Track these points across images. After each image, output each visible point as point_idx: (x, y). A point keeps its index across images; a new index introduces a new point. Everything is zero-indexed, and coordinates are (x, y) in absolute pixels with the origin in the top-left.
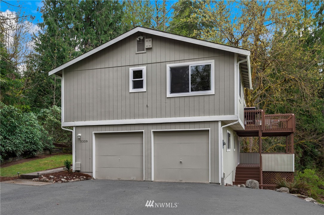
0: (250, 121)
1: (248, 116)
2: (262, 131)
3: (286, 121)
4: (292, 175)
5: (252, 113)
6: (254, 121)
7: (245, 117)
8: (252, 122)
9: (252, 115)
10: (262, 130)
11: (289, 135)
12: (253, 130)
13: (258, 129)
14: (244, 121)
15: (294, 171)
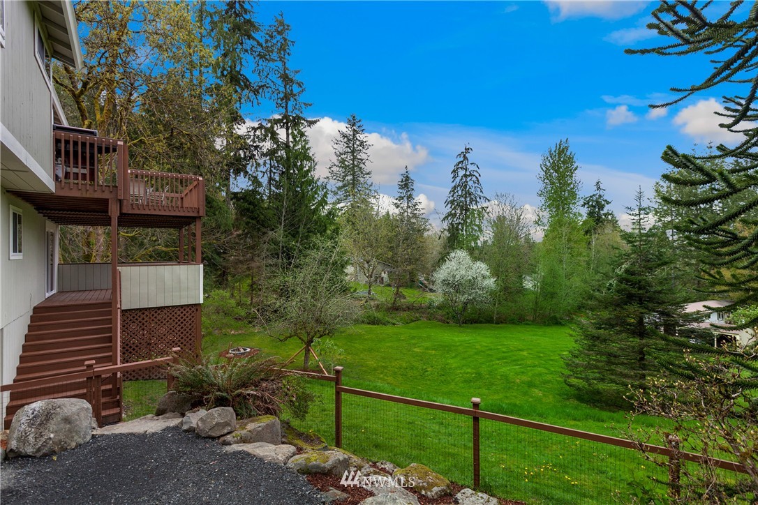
0: (75, 170)
1: (67, 153)
2: (120, 200)
3: (180, 199)
4: (197, 310)
5: (84, 144)
6: (92, 172)
7: (58, 154)
8: (84, 176)
9: (84, 153)
10: (119, 198)
11: (189, 224)
12: (88, 196)
13: (106, 195)
14: (55, 165)
15: (202, 302)
